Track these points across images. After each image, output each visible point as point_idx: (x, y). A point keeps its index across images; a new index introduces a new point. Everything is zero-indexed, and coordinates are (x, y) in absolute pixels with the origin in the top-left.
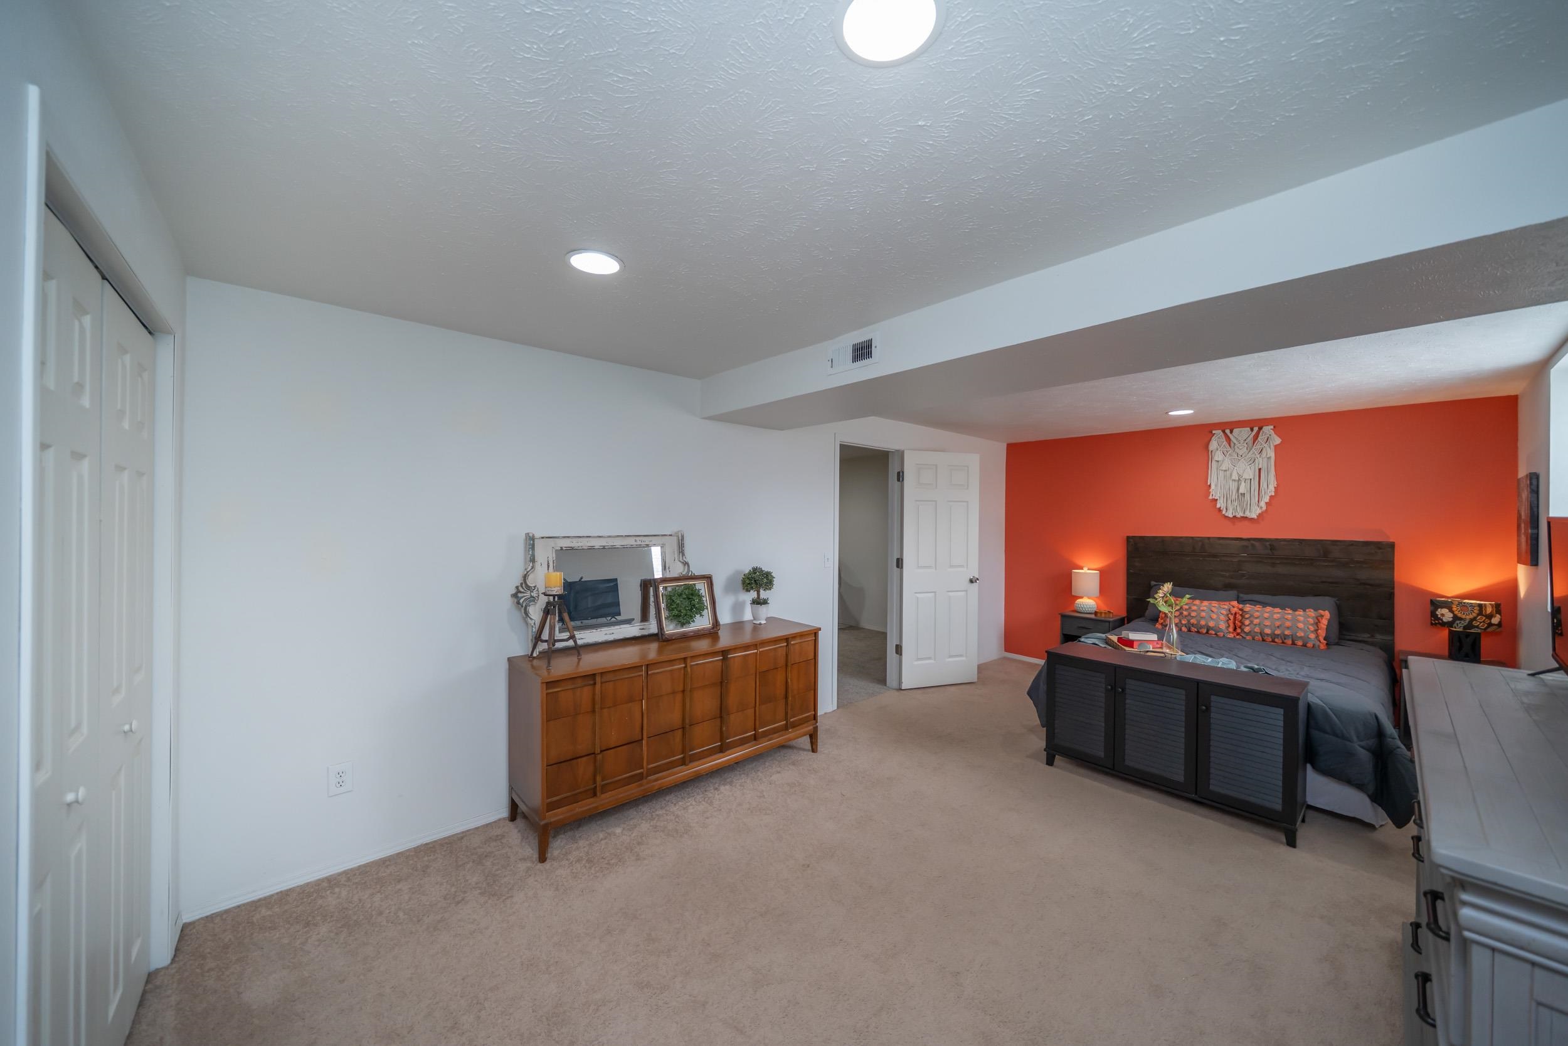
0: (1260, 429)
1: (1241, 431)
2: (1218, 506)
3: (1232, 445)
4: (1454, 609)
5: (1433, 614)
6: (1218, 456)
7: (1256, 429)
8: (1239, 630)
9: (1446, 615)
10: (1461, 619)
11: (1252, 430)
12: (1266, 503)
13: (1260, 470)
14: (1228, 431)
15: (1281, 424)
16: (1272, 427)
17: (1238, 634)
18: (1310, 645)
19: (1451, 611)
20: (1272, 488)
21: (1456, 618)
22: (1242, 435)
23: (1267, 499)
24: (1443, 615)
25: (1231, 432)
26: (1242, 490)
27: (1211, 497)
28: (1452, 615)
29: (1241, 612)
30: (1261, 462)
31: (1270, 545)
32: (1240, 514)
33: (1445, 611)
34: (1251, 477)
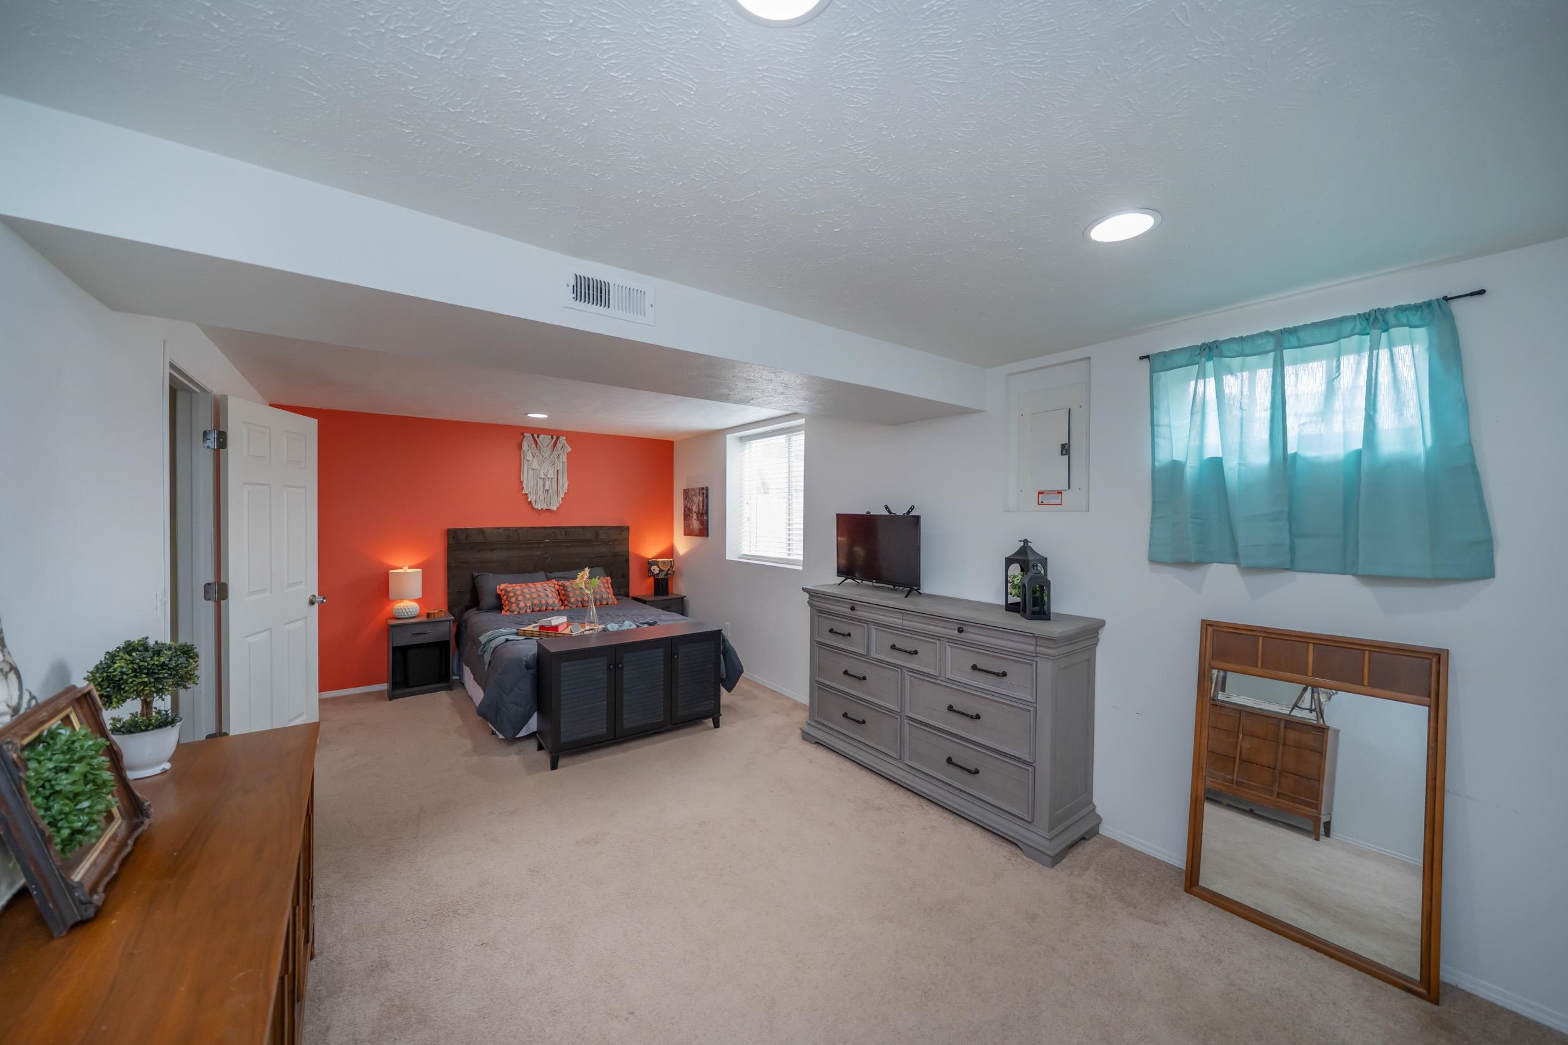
0: (558, 438)
1: (544, 438)
2: (529, 500)
3: (538, 448)
4: (660, 565)
5: (649, 570)
6: (529, 456)
7: (555, 437)
8: (566, 603)
9: (655, 569)
10: (663, 571)
11: (552, 438)
12: (562, 498)
13: (558, 471)
14: (535, 436)
15: (573, 437)
16: (565, 438)
17: (566, 606)
18: (609, 603)
19: (658, 567)
20: (566, 486)
21: (661, 570)
22: (545, 440)
23: (562, 495)
24: (654, 570)
25: (538, 437)
26: (547, 488)
27: (524, 492)
28: (658, 569)
29: (562, 588)
30: (559, 466)
31: (565, 532)
32: (545, 507)
33: (655, 567)
34: (553, 477)
